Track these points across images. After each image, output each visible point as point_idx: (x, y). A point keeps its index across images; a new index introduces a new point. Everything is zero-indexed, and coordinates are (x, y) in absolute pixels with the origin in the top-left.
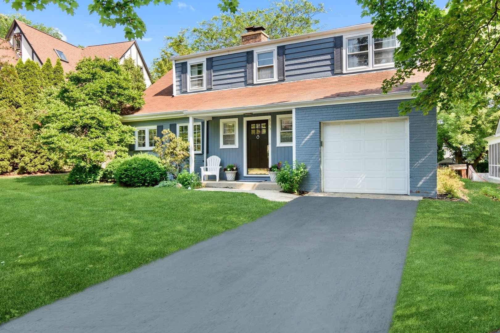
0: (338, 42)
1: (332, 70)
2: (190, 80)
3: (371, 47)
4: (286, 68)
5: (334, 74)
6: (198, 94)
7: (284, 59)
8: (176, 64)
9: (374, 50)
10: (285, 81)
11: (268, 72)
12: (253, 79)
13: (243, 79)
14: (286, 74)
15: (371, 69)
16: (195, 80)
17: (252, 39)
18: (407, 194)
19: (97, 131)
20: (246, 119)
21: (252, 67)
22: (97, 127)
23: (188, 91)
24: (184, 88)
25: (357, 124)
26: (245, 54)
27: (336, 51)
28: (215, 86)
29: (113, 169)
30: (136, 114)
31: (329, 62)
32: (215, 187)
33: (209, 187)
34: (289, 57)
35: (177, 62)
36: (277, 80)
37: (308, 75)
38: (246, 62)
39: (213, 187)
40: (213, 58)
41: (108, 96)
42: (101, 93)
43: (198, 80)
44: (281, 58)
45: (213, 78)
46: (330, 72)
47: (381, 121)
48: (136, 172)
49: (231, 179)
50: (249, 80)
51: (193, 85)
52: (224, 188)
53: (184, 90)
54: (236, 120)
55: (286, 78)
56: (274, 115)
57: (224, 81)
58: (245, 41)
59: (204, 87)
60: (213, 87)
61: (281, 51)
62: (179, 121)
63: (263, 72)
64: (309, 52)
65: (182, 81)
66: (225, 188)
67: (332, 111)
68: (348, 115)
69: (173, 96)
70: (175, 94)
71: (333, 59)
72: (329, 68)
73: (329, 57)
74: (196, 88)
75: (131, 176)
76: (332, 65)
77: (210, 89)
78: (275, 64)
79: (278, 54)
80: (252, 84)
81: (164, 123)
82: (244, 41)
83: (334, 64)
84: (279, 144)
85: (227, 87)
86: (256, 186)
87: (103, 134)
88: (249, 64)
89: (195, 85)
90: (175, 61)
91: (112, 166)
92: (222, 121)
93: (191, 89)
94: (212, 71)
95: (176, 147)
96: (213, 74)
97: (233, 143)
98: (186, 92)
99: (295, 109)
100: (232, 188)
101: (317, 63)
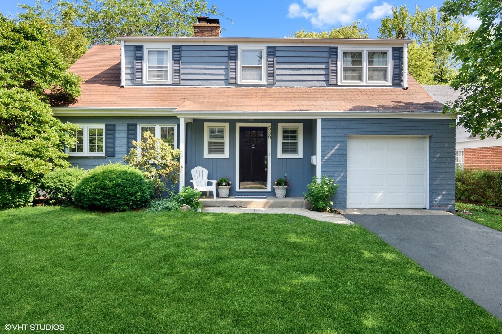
0: (332, 52)
1: (327, 81)
2: (148, 69)
3: (365, 63)
4: (277, 72)
5: (329, 85)
6: (162, 88)
7: (275, 62)
8: (125, 45)
9: (368, 66)
10: (275, 85)
11: (255, 73)
12: (236, 78)
13: (222, 77)
14: (277, 78)
15: (365, 84)
16: (154, 71)
17: (207, 31)
18: (425, 208)
19: (31, 128)
20: (239, 125)
21: (236, 65)
22: (30, 121)
23: (145, 83)
24: (137, 78)
25: (380, 139)
26: (227, 49)
27: (331, 62)
28: (184, 81)
29: (59, 184)
30: (71, 106)
31: (323, 72)
32: (217, 206)
33: (210, 206)
34: (280, 60)
35: (127, 44)
36: (266, 84)
37: (301, 82)
38: (227, 58)
39: (214, 206)
40: (182, 47)
41: (38, 77)
42: (31, 71)
43: (158, 71)
44: (271, 60)
45: (182, 71)
46: (324, 83)
47: (403, 138)
48: (122, 190)
49: (226, 194)
50: (231, 79)
51: (150, 76)
52: (229, 207)
53: (139, 80)
54: (227, 125)
55: (277, 83)
56: (275, 123)
57: (197, 76)
58: (198, 32)
59: (169, 81)
60: (181, 82)
61: (271, 52)
62: (141, 120)
63: (248, 73)
64: (302, 58)
65: (136, 69)
66: (232, 208)
67: (361, 125)
68: (376, 130)
69: (122, 87)
70: (123, 83)
71: (327, 69)
72: (323, 78)
73: (323, 66)
74: (155, 80)
75: (115, 196)
76: (327, 75)
77: (178, 84)
78: (264, 65)
79: (268, 56)
80: (236, 84)
81: (117, 122)
82: (196, 31)
83: (329, 75)
84: (280, 155)
85: (202, 84)
86: (269, 204)
87: (39, 132)
88: (231, 61)
89: (154, 77)
90: (125, 41)
91: (57, 181)
92: (206, 125)
93: (148, 81)
94: (180, 61)
95: (165, 155)
96: (181, 66)
97: (222, 151)
98: (141, 83)
99: (320, 120)
100: (241, 207)
101: (311, 71)
